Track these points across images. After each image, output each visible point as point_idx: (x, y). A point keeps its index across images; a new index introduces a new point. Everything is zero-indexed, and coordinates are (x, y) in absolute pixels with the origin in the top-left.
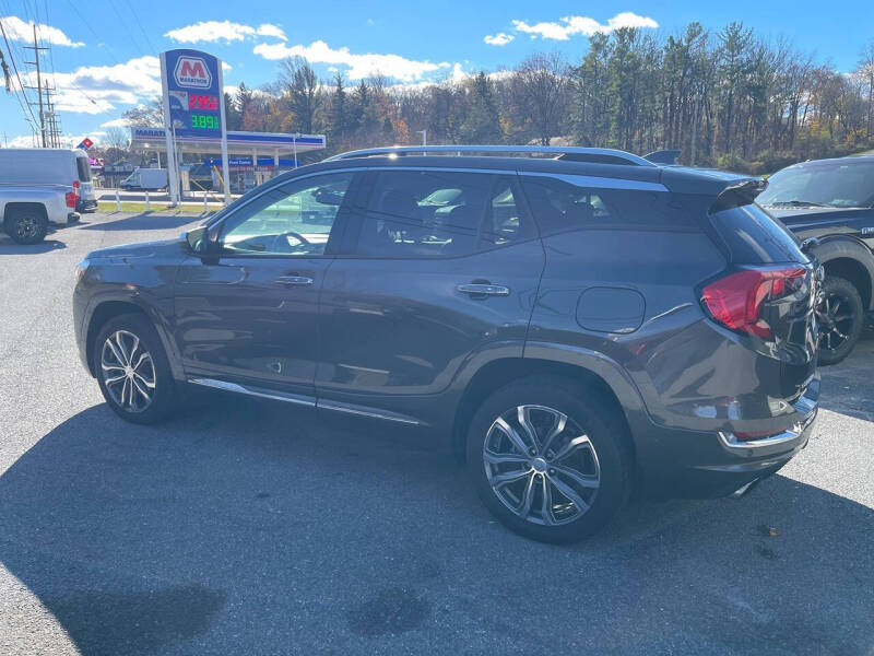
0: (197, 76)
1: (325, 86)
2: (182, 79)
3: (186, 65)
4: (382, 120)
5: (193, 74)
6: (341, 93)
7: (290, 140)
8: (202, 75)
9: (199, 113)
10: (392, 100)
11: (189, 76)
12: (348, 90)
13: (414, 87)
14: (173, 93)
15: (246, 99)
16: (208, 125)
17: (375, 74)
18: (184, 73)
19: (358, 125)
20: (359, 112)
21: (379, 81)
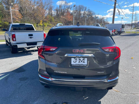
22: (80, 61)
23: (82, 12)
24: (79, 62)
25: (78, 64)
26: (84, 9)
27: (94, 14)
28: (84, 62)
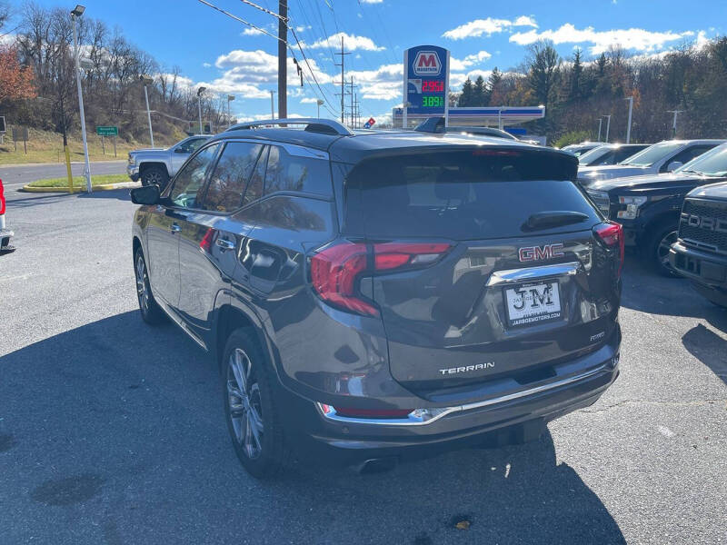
0: (430, 66)
1: (565, 63)
2: (419, 69)
3: (423, 58)
4: (614, 89)
5: (427, 64)
6: (578, 68)
7: (497, 112)
8: (434, 65)
9: (428, 95)
10: (629, 70)
11: (424, 66)
12: (585, 65)
13: (654, 57)
14: (410, 81)
15: (496, 79)
16: (435, 103)
17: (615, 48)
18: (421, 65)
19: (590, 94)
20: (593, 83)
21: (619, 54)
22: (538, 302)
23: (83, 51)
24: (535, 305)
25: (533, 316)
26: (91, 33)
27: (155, 66)
28: (549, 303)
